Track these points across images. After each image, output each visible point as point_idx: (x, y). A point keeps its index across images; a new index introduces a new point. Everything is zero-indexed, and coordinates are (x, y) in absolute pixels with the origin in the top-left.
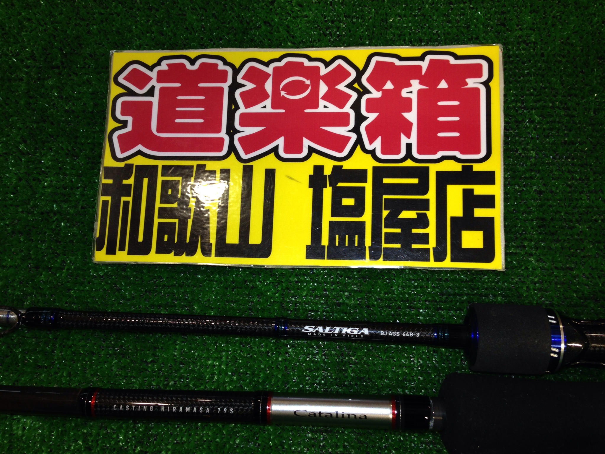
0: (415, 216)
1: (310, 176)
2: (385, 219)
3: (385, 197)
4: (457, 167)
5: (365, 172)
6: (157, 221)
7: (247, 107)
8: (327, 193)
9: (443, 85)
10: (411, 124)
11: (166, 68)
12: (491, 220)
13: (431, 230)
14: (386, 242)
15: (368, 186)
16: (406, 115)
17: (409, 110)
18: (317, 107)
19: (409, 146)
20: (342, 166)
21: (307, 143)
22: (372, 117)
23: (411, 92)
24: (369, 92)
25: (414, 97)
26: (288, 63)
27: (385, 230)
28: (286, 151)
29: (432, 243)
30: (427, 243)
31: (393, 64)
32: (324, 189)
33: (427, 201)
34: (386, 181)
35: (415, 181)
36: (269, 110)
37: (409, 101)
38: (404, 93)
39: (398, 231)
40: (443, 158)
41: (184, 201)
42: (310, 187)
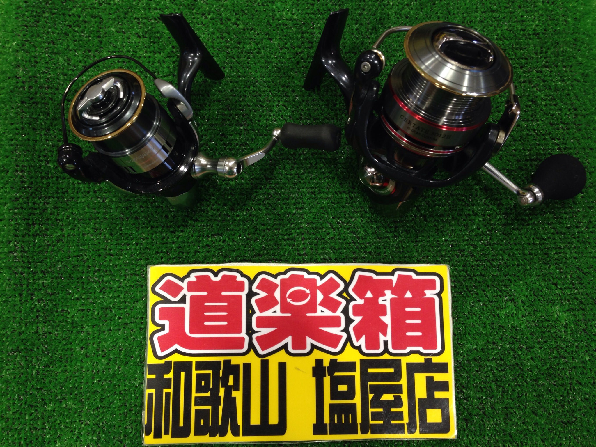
0: (393, 399)
1: (313, 368)
2: (371, 401)
3: (370, 383)
4: (421, 360)
5: (354, 364)
6: (194, 408)
7: (261, 311)
8: (327, 380)
9: (408, 295)
10: (386, 326)
11: (195, 279)
13: (405, 409)
15: (357, 375)
16: (382, 318)
17: (385, 314)
18: (315, 311)
19: (386, 343)
20: (336, 360)
21: (309, 341)
22: (358, 319)
25: (388, 304)
27: (371, 410)
28: (294, 348)
29: (406, 420)
30: (402, 418)
31: (371, 278)
32: (324, 378)
33: (401, 386)
34: (370, 371)
35: (391, 370)
36: (279, 314)
37: (384, 306)
39: (381, 410)
41: (215, 391)
42: (313, 376)
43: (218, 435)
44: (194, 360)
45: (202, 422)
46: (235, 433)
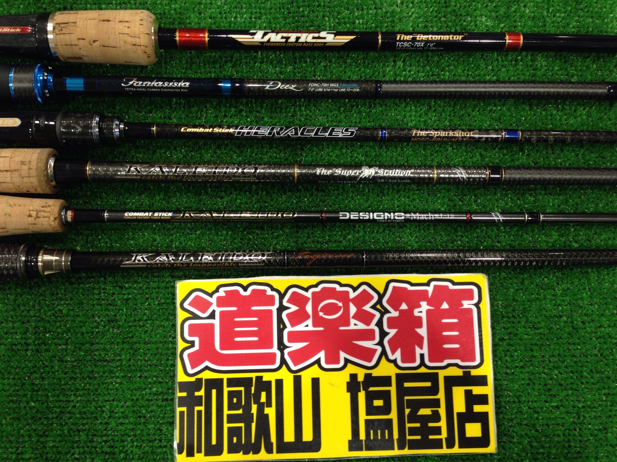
0: (430, 413)
1: (347, 382)
2: (408, 416)
3: (406, 398)
4: (459, 372)
5: (390, 378)
6: (226, 426)
7: (292, 326)
8: (362, 396)
9: (445, 306)
10: (422, 338)
11: (224, 294)
12: (486, 414)
13: (443, 424)
14: (410, 435)
15: (393, 389)
16: (418, 330)
17: (420, 326)
18: (348, 325)
19: (422, 356)
20: (371, 374)
21: (343, 355)
22: (392, 332)
23: (421, 312)
24: (389, 312)
25: (424, 316)
26: (324, 288)
27: (408, 425)
28: (327, 362)
29: (444, 435)
30: (440, 434)
31: (406, 289)
32: (359, 393)
33: (438, 400)
34: (407, 385)
35: (428, 384)
36: (311, 328)
37: (420, 318)
38: (416, 312)
39: (418, 425)
40: (449, 365)
41: (247, 408)
42: (348, 391)
43: (251, 453)
44: (225, 376)
45: (235, 440)
46: (269, 450)
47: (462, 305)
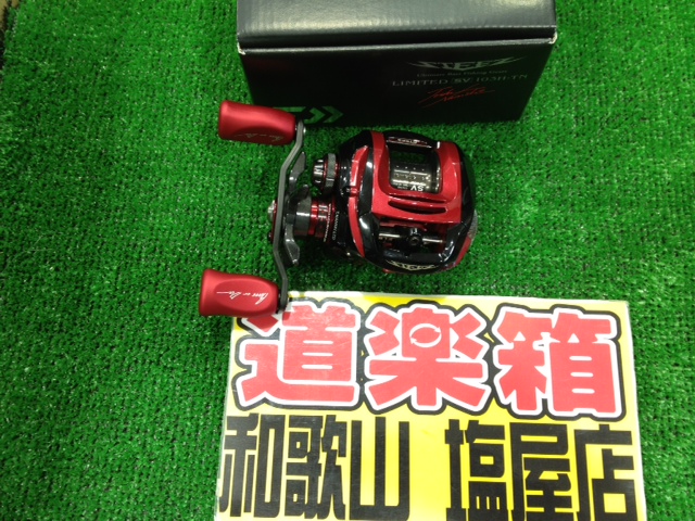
0: (556, 478)
1: (446, 431)
2: (527, 480)
3: (524, 456)
4: (594, 426)
5: (502, 428)
6: (285, 478)
7: (377, 353)
8: (465, 449)
9: (574, 339)
10: (545, 379)
12: (630, 483)
13: (573, 493)
14: (529, 505)
15: (507, 443)
16: (539, 369)
17: (542, 363)
18: (448, 356)
19: (545, 402)
21: (440, 395)
22: (505, 369)
23: (543, 345)
24: (501, 343)
25: (546, 351)
26: (416, 310)
27: (526, 493)
28: (420, 403)
29: (575, 508)
30: (569, 506)
31: (522, 315)
32: (461, 445)
33: (567, 461)
34: (525, 438)
35: (554, 439)
36: (400, 357)
37: (541, 354)
38: (536, 346)
39: (540, 493)
40: (581, 416)
42: (446, 442)
43: (316, 516)
44: (288, 413)
45: (295, 497)
46: (340, 515)
47: (596, 340)
